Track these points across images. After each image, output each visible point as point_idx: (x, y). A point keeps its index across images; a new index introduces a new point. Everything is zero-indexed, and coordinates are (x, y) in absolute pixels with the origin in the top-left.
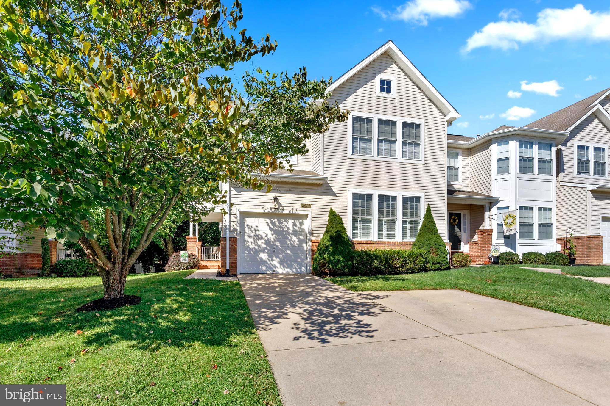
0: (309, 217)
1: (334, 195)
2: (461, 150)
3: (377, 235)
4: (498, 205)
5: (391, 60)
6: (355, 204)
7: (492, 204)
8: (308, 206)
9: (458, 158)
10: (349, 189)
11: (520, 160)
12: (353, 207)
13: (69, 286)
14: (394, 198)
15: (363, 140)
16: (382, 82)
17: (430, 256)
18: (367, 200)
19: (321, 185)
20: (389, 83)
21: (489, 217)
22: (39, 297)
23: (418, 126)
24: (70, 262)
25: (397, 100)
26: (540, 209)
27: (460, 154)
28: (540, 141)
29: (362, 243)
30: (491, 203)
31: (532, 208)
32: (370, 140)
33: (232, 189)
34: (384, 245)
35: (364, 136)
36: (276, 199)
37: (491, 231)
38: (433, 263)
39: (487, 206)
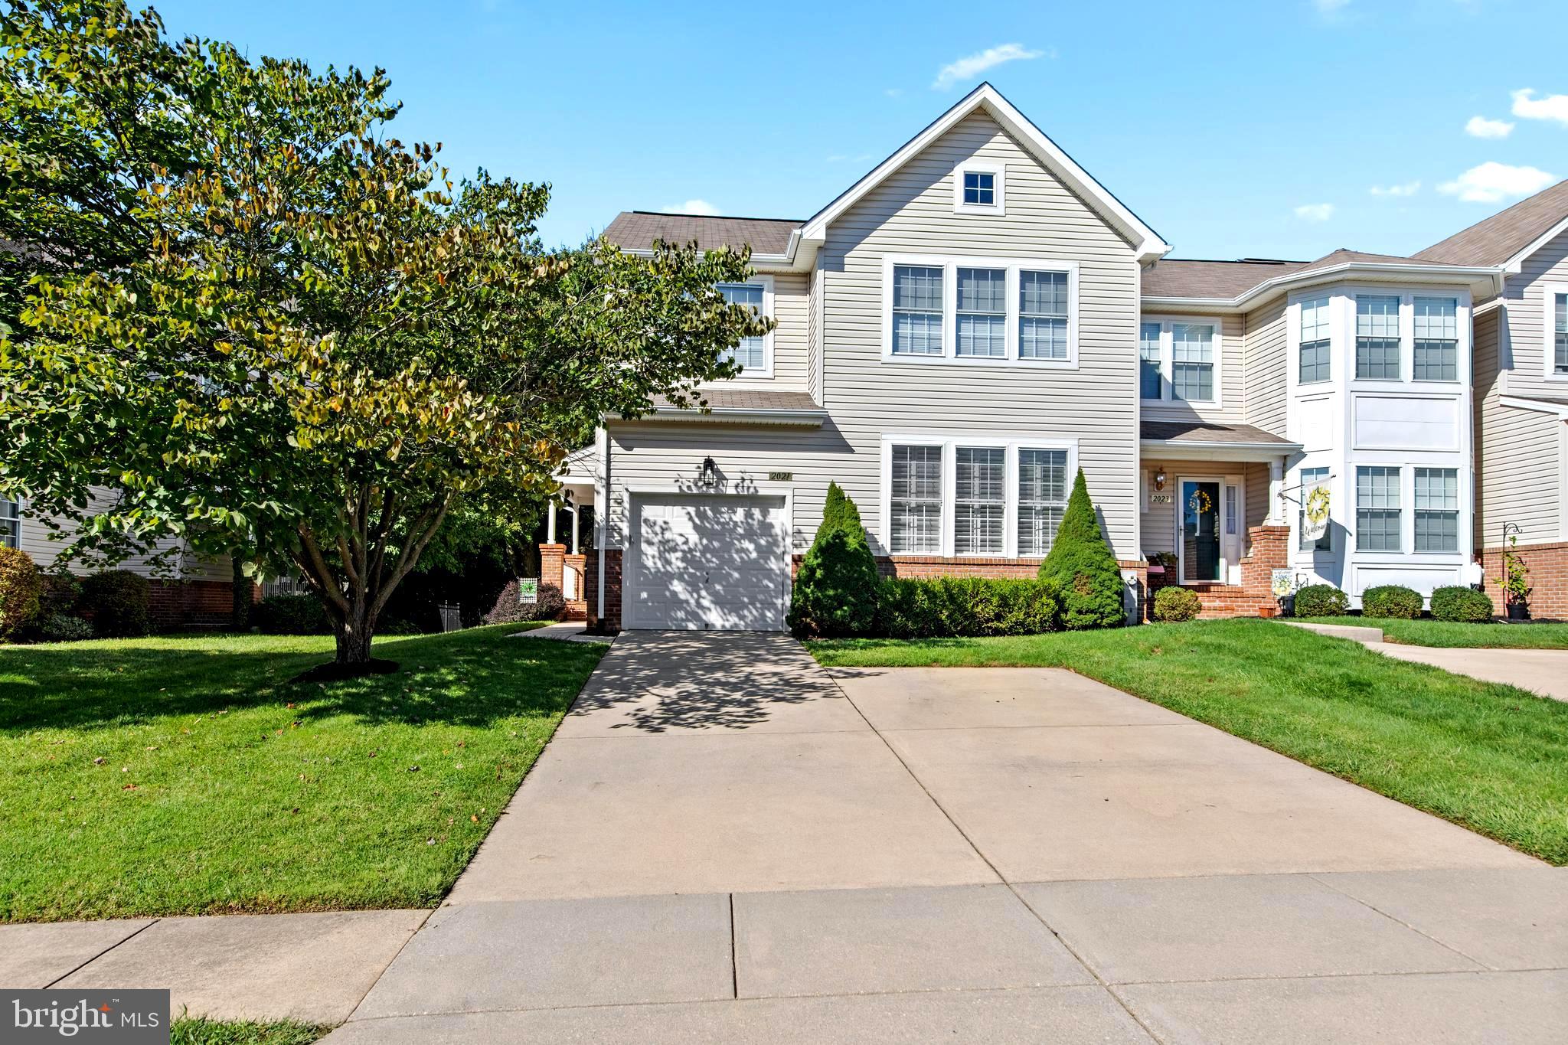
0: (789, 501)
1: (849, 449)
2: (1219, 319)
3: (953, 543)
4: (1304, 464)
5: (993, 125)
6: (898, 471)
7: (1289, 461)
8: (787, 477)
9: (1210, 339)
10: (884, 437)
11: (1360, 344)
12: (894, 477)
13: (285, 651)
14: (999, 454)
15: (922, 317)
16: (970, 179)
17: (1072, 595)
18: (929, 459)
19: (816, 428)
20: (988, 180)
21: (1280, 495)
22: (231, 666)
23: (1061, 278)
24: (290, 601)
25: (1008, 218)
26: (1420, 472)
27: (1215, 328)
28: (1420, 294)
29: (914, 562)
30: (1285, 457)
31: (1395, 471)
32: (939, 318)
33: (613, 442)
34: (969, 568)
35: (924, 308)
36: (709, 463)
37: (1286, 530)
38: (1080, 612)
39: (1275, 465)
